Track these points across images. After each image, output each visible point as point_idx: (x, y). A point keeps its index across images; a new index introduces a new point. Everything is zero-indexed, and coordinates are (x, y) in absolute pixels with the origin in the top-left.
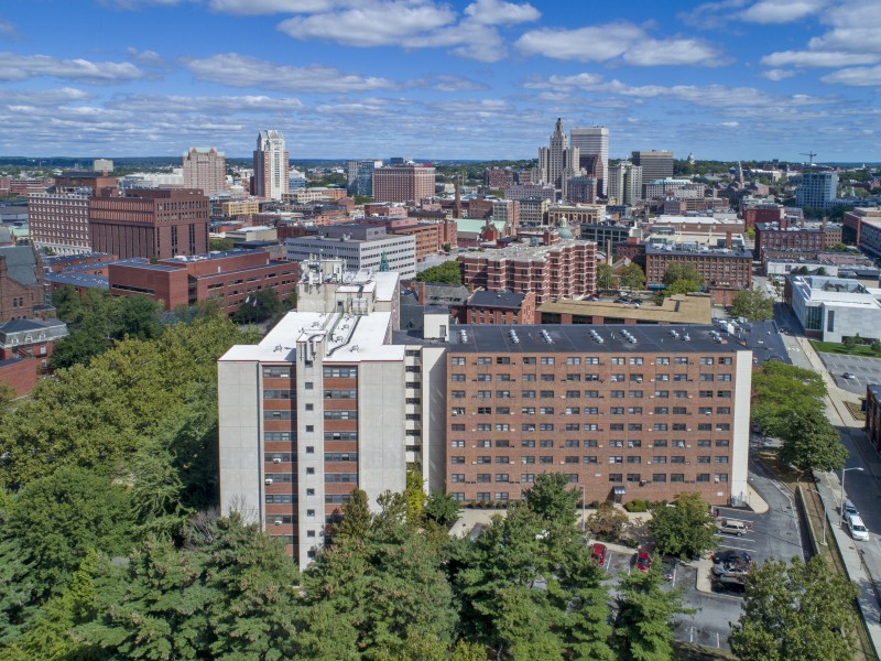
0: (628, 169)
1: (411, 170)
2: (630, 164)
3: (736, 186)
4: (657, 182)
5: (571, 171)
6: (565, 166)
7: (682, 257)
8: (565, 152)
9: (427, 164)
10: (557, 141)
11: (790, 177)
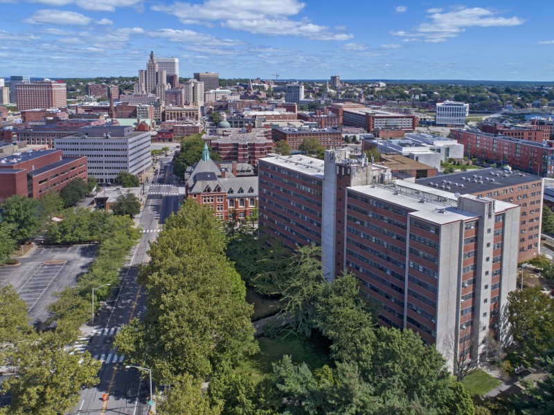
0: (195, 84)
1: (49, 85)
2: (196, 81)
3: (250, 93)
4: (212, 91)
5: (162, 86)
6: (157, 82)
7: (303, 135)
8: (157, 73)
9: (60, 81)
10: (151, 66)
11: (274, 88)
